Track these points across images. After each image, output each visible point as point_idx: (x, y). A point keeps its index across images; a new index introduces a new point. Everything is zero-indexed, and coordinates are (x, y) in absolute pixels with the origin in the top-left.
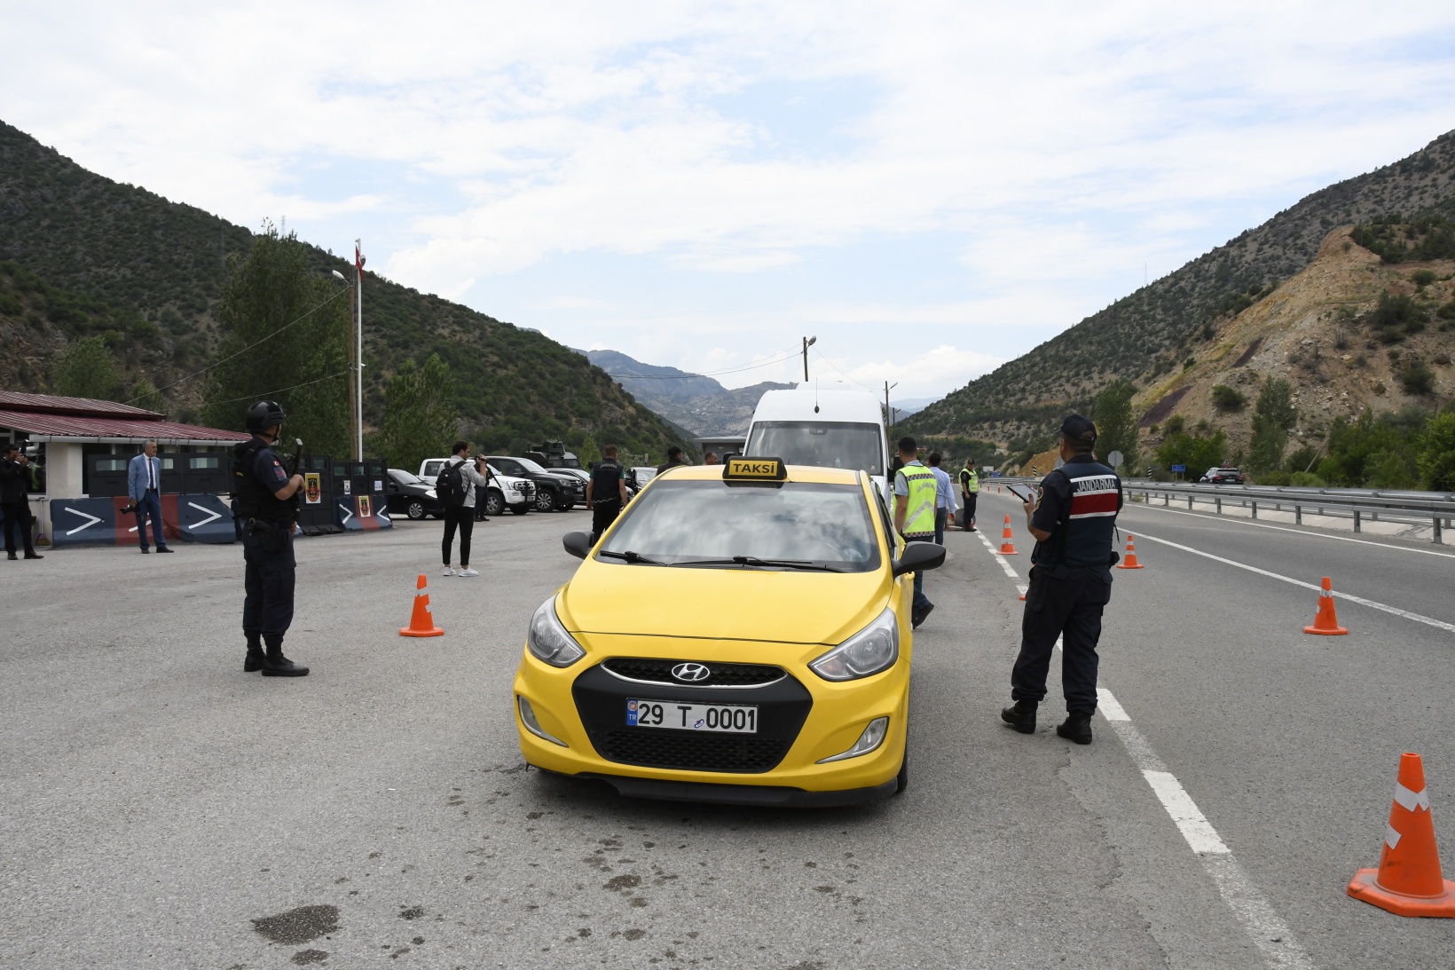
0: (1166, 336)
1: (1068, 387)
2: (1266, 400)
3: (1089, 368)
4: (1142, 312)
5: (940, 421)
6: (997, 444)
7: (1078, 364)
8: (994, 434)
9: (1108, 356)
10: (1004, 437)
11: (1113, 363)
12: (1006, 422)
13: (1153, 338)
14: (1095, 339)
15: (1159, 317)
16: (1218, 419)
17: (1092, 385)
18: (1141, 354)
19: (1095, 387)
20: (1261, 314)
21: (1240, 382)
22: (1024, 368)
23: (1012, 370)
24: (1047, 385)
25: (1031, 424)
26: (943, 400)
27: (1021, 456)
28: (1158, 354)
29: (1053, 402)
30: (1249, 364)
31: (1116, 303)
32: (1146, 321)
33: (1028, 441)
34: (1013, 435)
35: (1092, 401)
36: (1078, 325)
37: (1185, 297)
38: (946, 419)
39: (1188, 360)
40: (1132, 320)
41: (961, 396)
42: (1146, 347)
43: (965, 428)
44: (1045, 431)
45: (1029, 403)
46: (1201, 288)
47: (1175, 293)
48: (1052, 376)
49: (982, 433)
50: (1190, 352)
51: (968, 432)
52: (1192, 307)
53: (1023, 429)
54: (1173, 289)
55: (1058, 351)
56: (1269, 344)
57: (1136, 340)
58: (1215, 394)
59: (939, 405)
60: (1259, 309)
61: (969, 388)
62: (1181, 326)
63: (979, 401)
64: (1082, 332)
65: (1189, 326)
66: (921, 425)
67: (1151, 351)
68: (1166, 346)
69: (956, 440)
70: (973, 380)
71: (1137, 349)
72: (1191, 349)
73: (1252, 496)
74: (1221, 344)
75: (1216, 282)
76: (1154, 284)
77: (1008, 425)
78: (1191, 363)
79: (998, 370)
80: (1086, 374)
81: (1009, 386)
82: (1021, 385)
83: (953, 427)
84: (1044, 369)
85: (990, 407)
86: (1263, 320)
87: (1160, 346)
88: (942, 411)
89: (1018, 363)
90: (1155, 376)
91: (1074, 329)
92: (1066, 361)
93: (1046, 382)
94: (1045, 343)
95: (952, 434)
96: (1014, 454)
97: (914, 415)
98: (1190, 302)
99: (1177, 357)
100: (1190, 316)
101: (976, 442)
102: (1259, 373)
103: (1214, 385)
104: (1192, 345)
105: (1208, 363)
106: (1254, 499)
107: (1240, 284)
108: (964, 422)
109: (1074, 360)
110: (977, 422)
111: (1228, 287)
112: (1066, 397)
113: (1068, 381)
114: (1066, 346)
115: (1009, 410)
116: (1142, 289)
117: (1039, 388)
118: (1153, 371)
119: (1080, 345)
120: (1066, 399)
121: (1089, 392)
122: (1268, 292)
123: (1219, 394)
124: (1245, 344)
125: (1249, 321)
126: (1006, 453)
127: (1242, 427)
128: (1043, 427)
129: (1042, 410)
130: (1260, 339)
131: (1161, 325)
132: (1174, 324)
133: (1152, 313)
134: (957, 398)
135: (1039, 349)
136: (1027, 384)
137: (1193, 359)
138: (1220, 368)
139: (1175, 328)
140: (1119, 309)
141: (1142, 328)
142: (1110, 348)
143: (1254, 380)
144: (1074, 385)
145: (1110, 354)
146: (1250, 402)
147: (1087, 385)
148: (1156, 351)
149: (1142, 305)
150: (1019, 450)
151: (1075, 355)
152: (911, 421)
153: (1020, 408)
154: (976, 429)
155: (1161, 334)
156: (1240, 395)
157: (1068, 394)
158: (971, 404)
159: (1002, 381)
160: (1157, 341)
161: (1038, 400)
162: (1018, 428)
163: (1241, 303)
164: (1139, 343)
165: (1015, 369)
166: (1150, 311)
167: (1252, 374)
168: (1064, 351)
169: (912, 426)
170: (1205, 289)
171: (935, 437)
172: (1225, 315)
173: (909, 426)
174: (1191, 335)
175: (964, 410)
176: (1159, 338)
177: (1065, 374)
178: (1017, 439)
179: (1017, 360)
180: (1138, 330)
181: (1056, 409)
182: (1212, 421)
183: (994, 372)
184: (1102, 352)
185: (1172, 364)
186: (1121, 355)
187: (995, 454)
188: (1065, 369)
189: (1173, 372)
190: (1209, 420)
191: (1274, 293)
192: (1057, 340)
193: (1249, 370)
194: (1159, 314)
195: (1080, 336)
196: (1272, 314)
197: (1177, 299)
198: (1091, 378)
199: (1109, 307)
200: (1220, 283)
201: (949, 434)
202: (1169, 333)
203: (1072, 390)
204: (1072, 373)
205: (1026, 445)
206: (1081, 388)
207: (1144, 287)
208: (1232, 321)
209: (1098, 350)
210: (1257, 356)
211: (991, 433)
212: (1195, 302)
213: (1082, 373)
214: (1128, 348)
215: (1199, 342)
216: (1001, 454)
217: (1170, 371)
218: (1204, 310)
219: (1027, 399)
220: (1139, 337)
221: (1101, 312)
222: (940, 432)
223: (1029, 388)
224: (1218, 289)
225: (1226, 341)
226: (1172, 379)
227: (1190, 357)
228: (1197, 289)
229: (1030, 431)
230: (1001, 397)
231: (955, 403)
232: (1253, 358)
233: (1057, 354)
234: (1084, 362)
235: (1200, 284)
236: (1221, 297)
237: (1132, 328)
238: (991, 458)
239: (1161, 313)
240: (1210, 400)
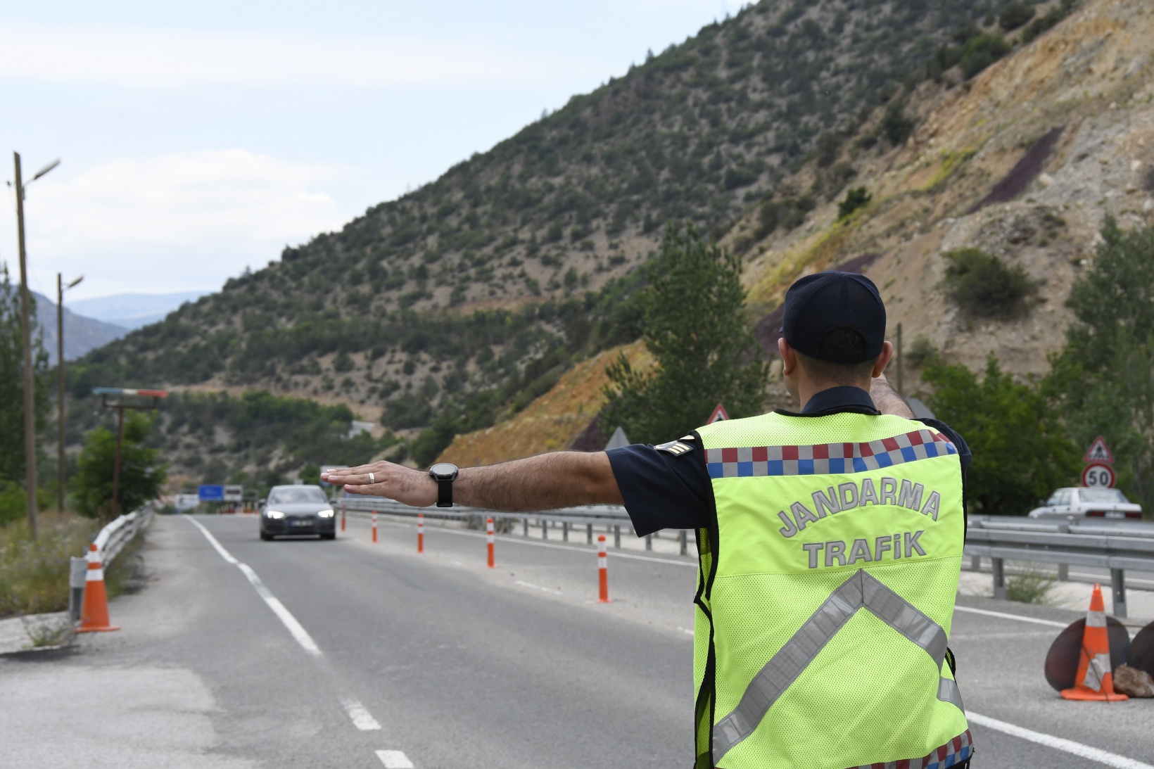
0: (772, 144)
1: (533, 268)
2: (1104, 286)
3: (585, 221)
4: (713, 84)
5: (207, 349)
6: (355, 409)
7: (558, 211)
8: (348, 384)
9: (631, 191)
10: (373, 391)
11: (643, 211)
12: (378, 354)
13: (740, 149)
14: (600, 148)
15: (755, 97)
16: (961, 339)
17: (591, 265)
18: (711, 187)
19: (600, 269)
20: (1035, 76)
21: (1015, 241)
22: (424, 219)
23: (392, 222)
24: (480, 263)
25: (440, 357)
26: (215, 297)
27: (421, 439)
28: (753, 188)
29: (496, 306)
30: (1034, 196)
31: (651, 60)
32: (723, 107)
33: (435, 403)
34: (396, 387)
35: (591, 302)
36: (557, 114)
37: (819, 49)
38: (223, 344)
39: (851, 195)
40: (690, 102)
41: (263, 286)
42: (723, 172)
43: (273, 369)
44: (477, 378)
45: (435, 307)
46: (857, 25)
47: (795, 37)
48: (491, 239)
49: (316, 382)
50: (850, 174)
51: (279, 380)
52: (836, 73)
53: (421, 372)
54: (791, 28)
55: (506, 177)
56: (1081, 142)
57: (700, 153)
58: (950, 272)
59: (205, 308)
60: (1028, 62)
61: (282, 265)
62: (809, 120)
63: (309, 298)
64: (565, 131)
65: (829, 119)
66: (158, 360)
67: (735, 181)
68: (771, 170)
69: (249, 398)
70: (294, 245)
71: (701, 175)
72: (854, 166)
73: (991, 543)
74: (930, 154)
75: (895, 10)
76: (743, 13)
77: (382, 361)
78: (858, 200)
79: (357, 221)
80: (576, 236)
81: (384, 264)
82: (416, 260)
83: (241, 365)
84: (472, 221)
85: (335, 315)
86: (1043, 89)
87: (759, 168)
88: (213, 324)
89: (408, 204)
90: (761, 235)
91: (547, 122)
92: (529, 203)
93: (478, 254)
94: (476, 157)
95: (239, 383)
96: (402, 434)
97: (136, 334)
98: (831, 59)
99: (817, 188)
100: (832, 95)
101: (300, 405)
102: (1067, 217)
103: (946, 248)
104: (854, 157)
105: (908, 199)
106: (998, 551)
107: (954, 17)
108: (269, 353)
109: (548, 199)
110: (305, 351)
111: (925, 23)
112: (527, 293)
113: (532, 253)
114: (528, 164)
115: (385, 322)
116: (714, 27)
117: (462, 267)
118: (755, 224)
119: (562, 164)
120: (528, 298)
121: (585, 281)
122: (1052, 21)
123: (963, 270)
124: (1002, 151)
125: (1002, 94)
126: (378, 432)
127: (1027, 360)
128: (471, 367)
129: (468, 324)
130: (1056, 133)
131: (761, 116)
132: (790, 115)
133: (738, 86)
134: (252, 289)
135: (461, 170)
136: (431, 258)
137: (862, 191)
138: (938, 211)
139: (794, 124)
140: (659, 75)
141: (715, 123)
142: (635, 172)
143: (1053, 236)
144: (547, 262)
145: (636, 188)
146: (1045, 293)
147: (579, 262)
148: (748, 181)
149: (714, 65)
150: (411, 424)
151: (551, 189)
152: (130, 348)
153: (413, 319)
154: (302, 371)
155: (759, 139)
156: (1019, 274)
157: (533, 286)
158: (287, 306)
159: (368, 250)
160: (749, 157)
161: (457, 299)
162: (409, 369)
163: (980, 48)
164: (706, 161)
165: (399, 219)
166: (733, 80)
167: (1048, 218)
168: (523, 178)
169: (133, 361)
170: (869, 28)
171: (195, 389)
172: (939, 81)
173: (123, 361)
174: (851, 132)
175: (269, 321)
176: (755, 150)
177: (525, 234)
178: (407, 397)
179: (407, 197)
180: (705, 126)
181: (502, 321)
182: (949, 344)
183: (347, 227)
184: (616, 180)
185: (806, 206)
186: (662, 188)
187: (352, 434)
188: (524, 223)
189: (808, 225)
190: (938, 340)
191: (1068, 22)
192: (505, 150)
193: (1041, 209)
194: (756, 90)
195: (563, 142)
196: (1068, 75)
197: (798, 53)
198: (589, 247)
199: (634, 71)
200: (905, 13)
201: (229, 382)
202: (778, 137)
203: (542, 275)
204: (542, 233)
205: (429, 413)
206: (565, 270)
207: (720, 20)
208: (958, 95)
209: (606, 177)
210: (1052, 173)
211: (338, 380)
212: (844, 60)
213: (567, 232)
214: (680, 172)
215: (874, 150)
216: (366, 435)
217: (799, 223)
218: (865, 82)
219: (429, 296)
220: (707, 147)
221: (613, 81)
222: (206, 377)
223: (435, 268)
224: (898, 27)
225: (944, 144)
226: (812, 242)
227: (855, 186)
228: (849, 28)
229: (439, 378)
230: (365, 289)
231: (248, 304)
232: (1044, 177)
233: (504, 186)
234: (572, 204)
235: (856, 16)
236: (906, 48)
237: (691, 122)
238: (339, 445)
239: (760, 85)
240: (937, 287)
